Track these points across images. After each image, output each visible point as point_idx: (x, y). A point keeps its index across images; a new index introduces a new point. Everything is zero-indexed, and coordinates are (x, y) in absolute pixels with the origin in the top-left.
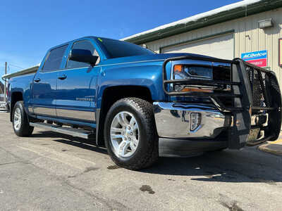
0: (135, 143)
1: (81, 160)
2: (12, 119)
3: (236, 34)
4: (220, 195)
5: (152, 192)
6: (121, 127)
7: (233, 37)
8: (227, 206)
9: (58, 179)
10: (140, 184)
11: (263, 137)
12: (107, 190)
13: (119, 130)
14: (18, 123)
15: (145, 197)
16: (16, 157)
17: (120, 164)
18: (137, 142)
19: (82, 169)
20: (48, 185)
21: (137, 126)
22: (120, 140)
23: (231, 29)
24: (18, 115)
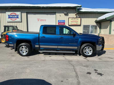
3: (56, 14)
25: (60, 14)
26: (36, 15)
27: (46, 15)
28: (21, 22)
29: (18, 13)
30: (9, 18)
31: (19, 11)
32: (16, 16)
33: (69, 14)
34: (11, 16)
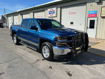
0: (48, 54)
1: (35, 56)
2: (13, 39)
3: (87, 4)
4: (67, 69)
5: (52, 68)
6: (45, 49)
7: (86, 5)
8: (67, 72)
9: (30, 64)
10: (49, 66)
11: (83, 51)
12: (42, 68)
13: (45, 50)
14: (15, 41)
15: (50, 70)
16: (18, 55)
17: (45, 59)
18: (49, 54)
19: (36, 60)
20: (28, 66)
21: (49, 51)
22: (45, 53)
23: (85, 2)
24: (15, 38)
25: (91, 4)
26: (68, 8)
27: (77, 7)
28: (56, 17)
29: (54, 9)
30: (49, 13)
31: (55, 7)
32: (53, 12)
33: (103, 2)
34: (50, 12)
